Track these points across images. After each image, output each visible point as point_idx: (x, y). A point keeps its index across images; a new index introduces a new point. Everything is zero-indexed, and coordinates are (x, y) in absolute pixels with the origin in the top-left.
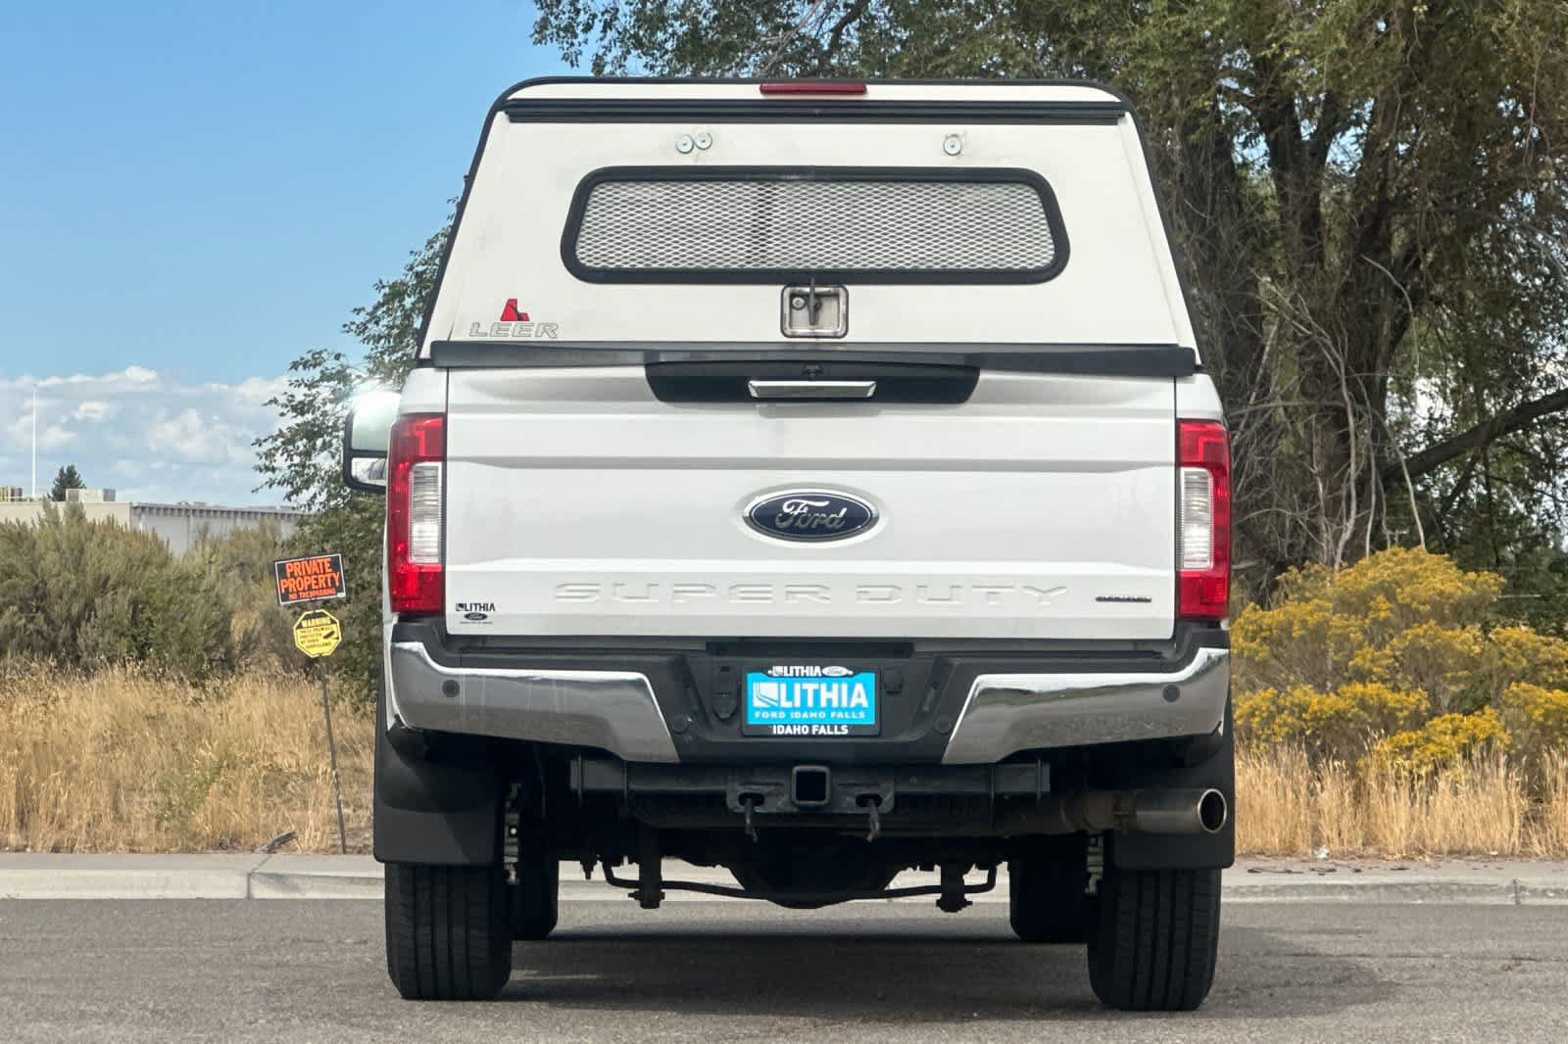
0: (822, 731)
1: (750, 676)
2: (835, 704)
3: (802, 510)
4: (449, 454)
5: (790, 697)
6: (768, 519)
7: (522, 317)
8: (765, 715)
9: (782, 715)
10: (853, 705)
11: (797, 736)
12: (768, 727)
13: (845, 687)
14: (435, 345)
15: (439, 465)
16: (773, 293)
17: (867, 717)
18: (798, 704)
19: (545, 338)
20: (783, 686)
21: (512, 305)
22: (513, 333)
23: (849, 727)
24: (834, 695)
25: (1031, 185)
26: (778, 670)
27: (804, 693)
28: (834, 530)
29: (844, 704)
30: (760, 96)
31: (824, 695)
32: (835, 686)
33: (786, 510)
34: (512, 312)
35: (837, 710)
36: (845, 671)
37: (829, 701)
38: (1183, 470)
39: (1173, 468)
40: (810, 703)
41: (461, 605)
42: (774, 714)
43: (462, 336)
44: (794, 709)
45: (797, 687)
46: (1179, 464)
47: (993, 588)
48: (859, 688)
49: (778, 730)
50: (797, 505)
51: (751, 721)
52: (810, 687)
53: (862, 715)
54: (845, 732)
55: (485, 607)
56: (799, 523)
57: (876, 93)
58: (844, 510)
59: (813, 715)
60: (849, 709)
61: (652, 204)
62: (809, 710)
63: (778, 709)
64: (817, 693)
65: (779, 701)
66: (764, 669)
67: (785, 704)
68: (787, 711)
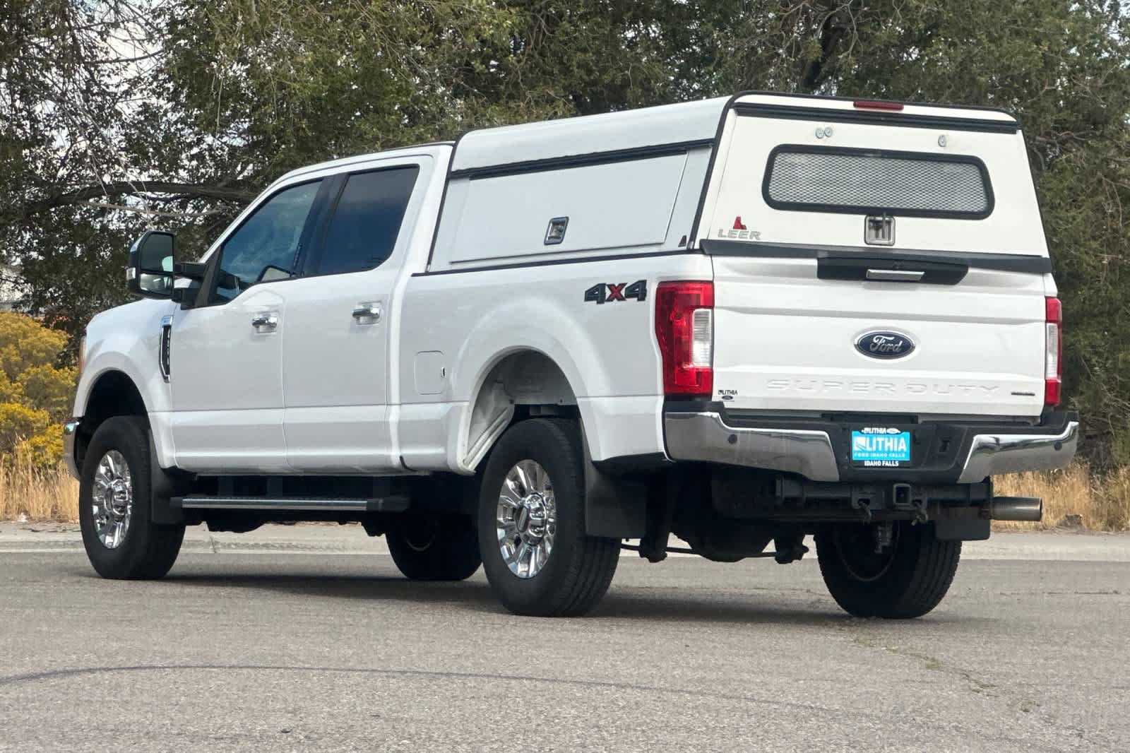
0: (887, 464)
1: (853, 433)
2: (891, 449)
3: (882, 341)
4: (717, 303)
5: (871, 445)
6: (867, 346)
7: (743, 227)
8: (859, 455)
9: (867, 455)
10: (900, 449)
11: (875, 467)
12: (862, 462)
13: (896, 439)
14: (702, 241)
15: (710, 310)
16: (860, 219)
17: (905, 457)
18: (874, 449)
19: (754, 240)
20: (868, 439)
21: (738, 220)
22: (738, 237)
23: (900, 462)
24: (891, 444)
25: (975, 165)
26: (867, 430)
27: (877, 442)
28: (896, 353)
29: (896, 450)
30: (853, 108)
31: (887, 444)
32: (891, 439)
33: (875, 341)
34: (738, 225)
35: (893, 452)
36: (896, 431)
37: (889, 447)
38: (1048, 324)
39: (1044, 324)
40: (880, 449)
41: (721, 391)
42: (863, 455)
43: (714, 236)
44: (872, 452)
45: (874, 440)
46: (1047, 321)
47: (966, 386)
48: (902, 440)
49: (867, 464)
50: (880, 338)
51: (854, 458)
52: (880, 439)
53: (904, 455)
54: (897, 465)
55: (732, 392)
56: (881, 349)
57: (908, 110)
58: (901, 342)
59: (882, 455)
60: (897, 452)
61: (803, 166)
62: (880, 452)
63: (865, 452)
64: (883, 443)
65: (865, 447)
66: (860, 429)
67: (869, 449)
68: (870, 452)
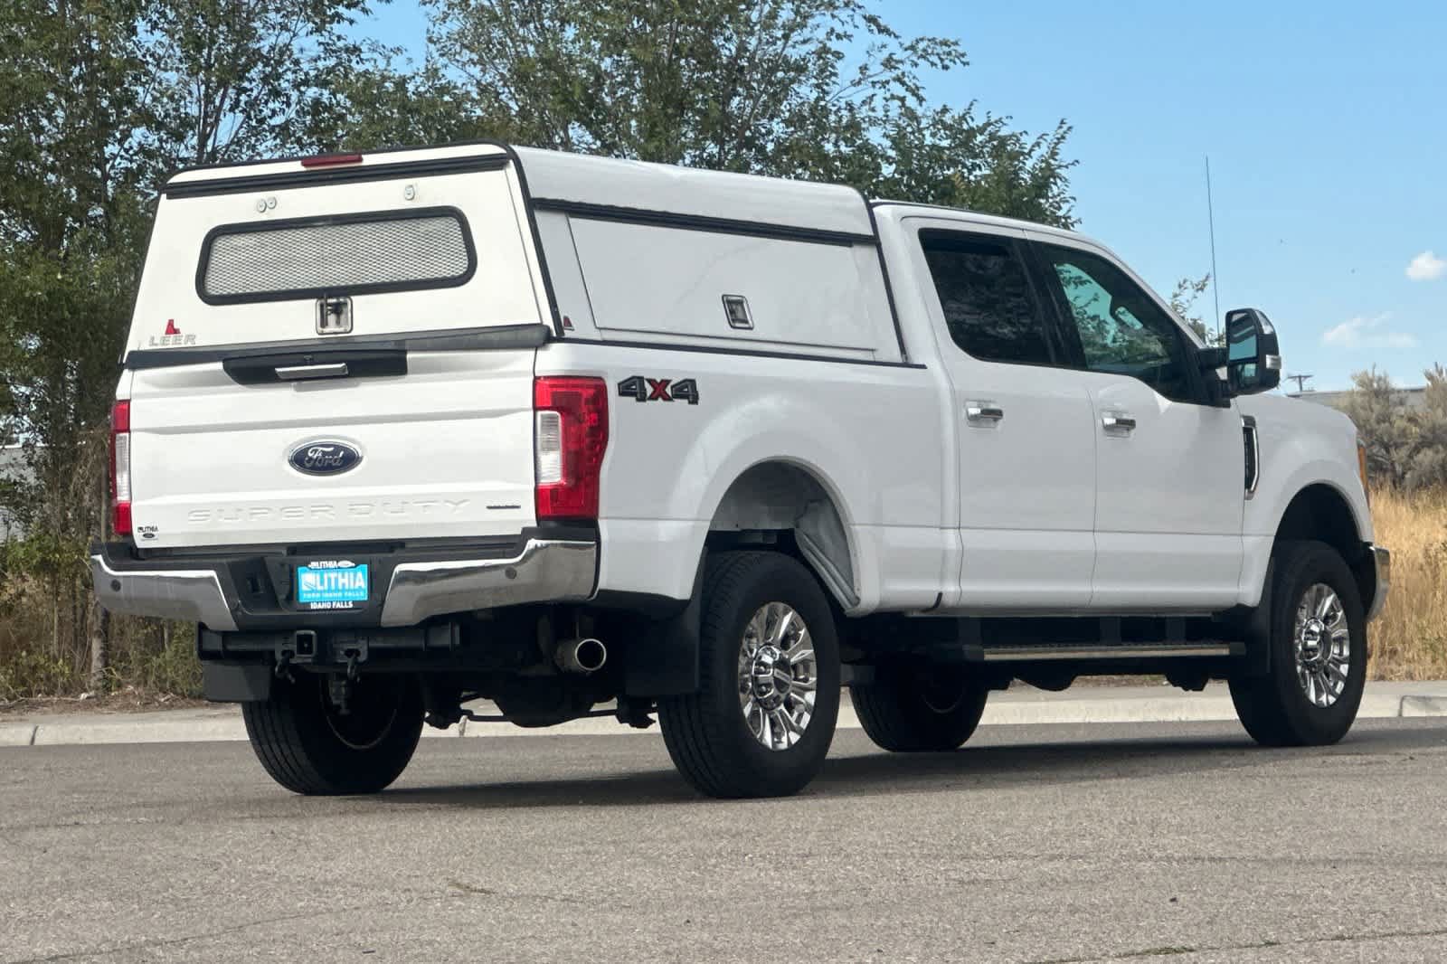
0: (338, 606)
1: (300, 569)
2: (347, 587)
3: (319, 454)
4: (132, 427)
5: (322, 583)
6: (301, 461)
7: (176, 331)
8: (309, 596)
9: (317, 596)
10: (357, 587)
11: (324, 610)
12: (308, 604)
13: (352, 574)
14: (131, 353)
15: (127, 435)
16: (311, 305)
18: (326, 587)
19: (189, 344)
20: (318, 576)
21: (171, 323)
22: (171, 343)
23: (353, 603)
24: (346, 581)
25: (455, 217)
26: (314, 564)
27: (329, 579)
28: (337, 467)
29: (352, 586)
30: (303, 169)
31: (341, 581)
32: (346, 574)
33: (310, 455)
34: (171, 329)
35: (349, 590)
36: (351, 564)
37: (344, 585)
38: (540, 413)
39: (532, 412)
40: (333, 587)
41: (141, 528)
42: (312, 595)
43: (146, 347)
44: (324, 591)
45: (326, 576)
46: (536, 409)
47: (428, 501)
48: (360, 575)
49: (313, 606)
50: (316, 451)
51: (300, 600)
52: (333, 575)
53: (362, 594)
54: (351, 606)
55: (152, 529)
56: (318, 463)
57: (369, 160)
58: (342, 453)
59: (335, 595)
60: (355, 590)
61: (246, 248)
62: (333, 591)
63: (317, 592)
64: (336, 579)
65: (316, 586)
66: (306, 564)
67: (319, 588)
68: (321, 592)
